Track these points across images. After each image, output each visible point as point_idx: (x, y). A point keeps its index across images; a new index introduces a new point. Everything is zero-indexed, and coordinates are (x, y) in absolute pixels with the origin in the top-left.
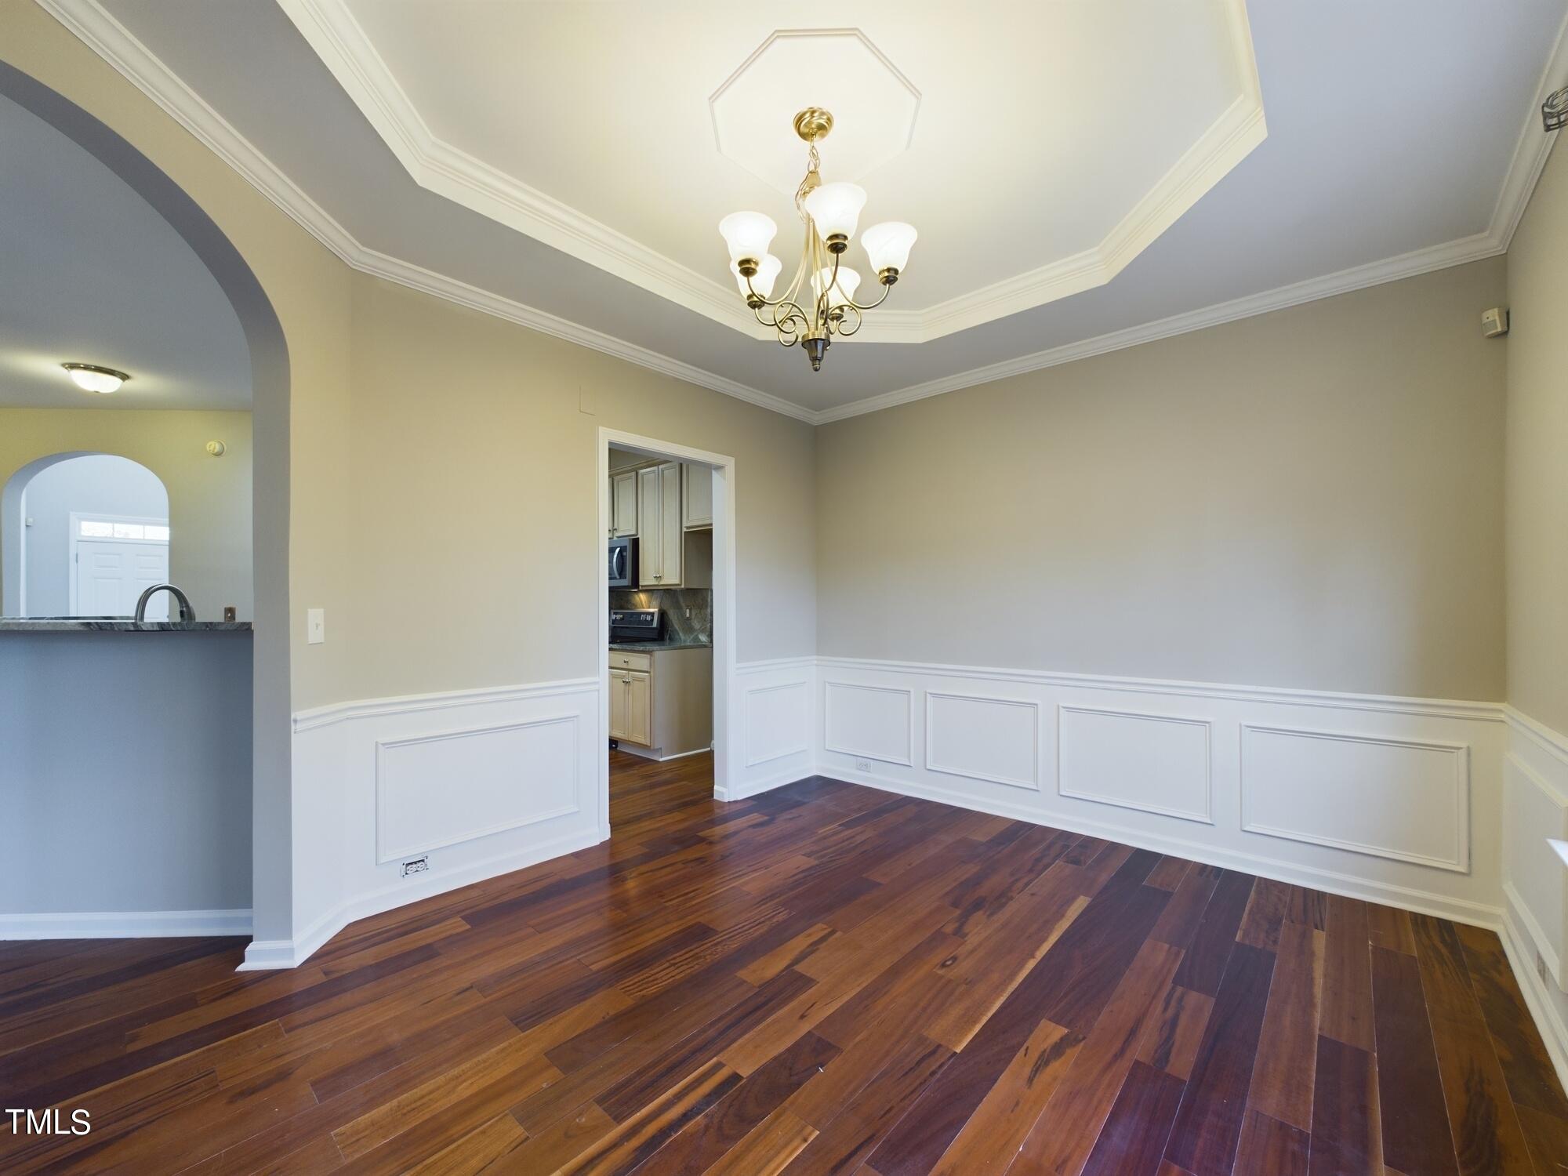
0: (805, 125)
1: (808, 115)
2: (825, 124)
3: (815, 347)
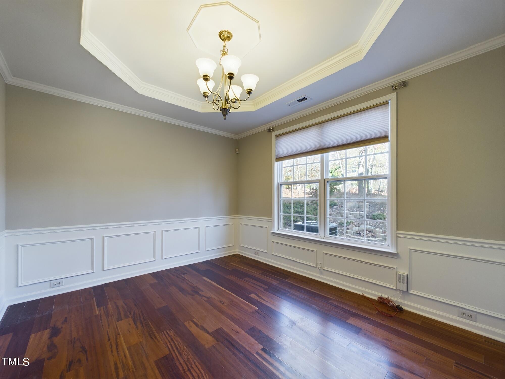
0: (222, 36)
1: (224, 32)
2: (230, 36)
3: (225, 111)
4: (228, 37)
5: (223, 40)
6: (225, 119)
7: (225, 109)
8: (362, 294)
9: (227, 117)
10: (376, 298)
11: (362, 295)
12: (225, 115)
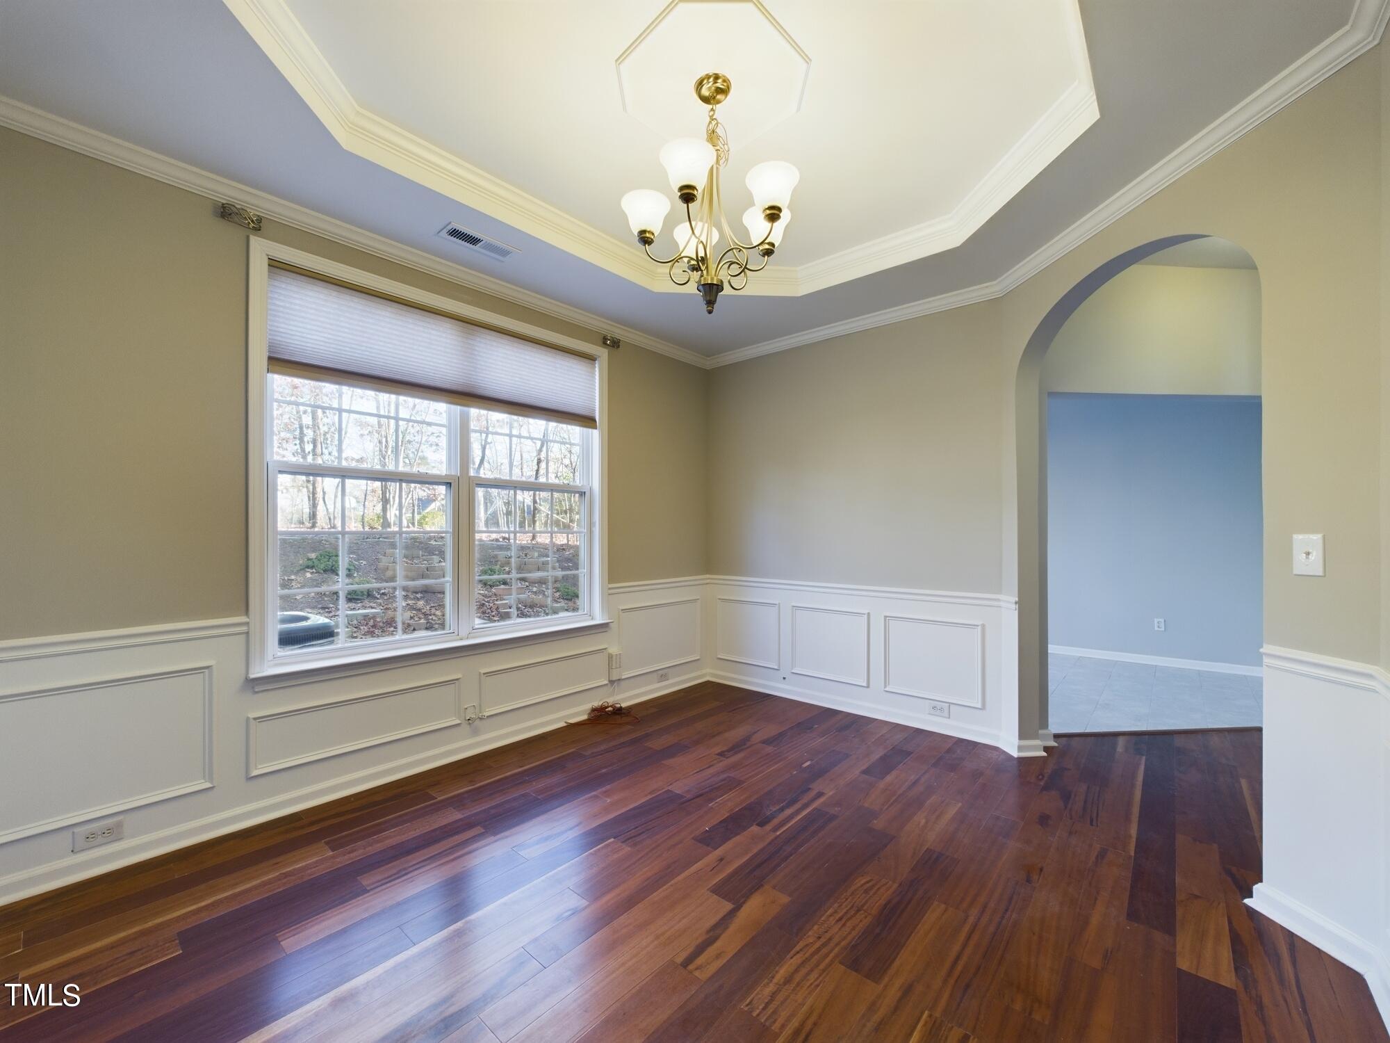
0: (705, 89)
3: (711, 291)
4: (719, 91)
5: (706, 100)
6: (710, 312)
7: (711, 285)
8: (566, 722)
9: (715, 306)
10: (585, 717)
11: (565, 725)
12: (710, 303)
